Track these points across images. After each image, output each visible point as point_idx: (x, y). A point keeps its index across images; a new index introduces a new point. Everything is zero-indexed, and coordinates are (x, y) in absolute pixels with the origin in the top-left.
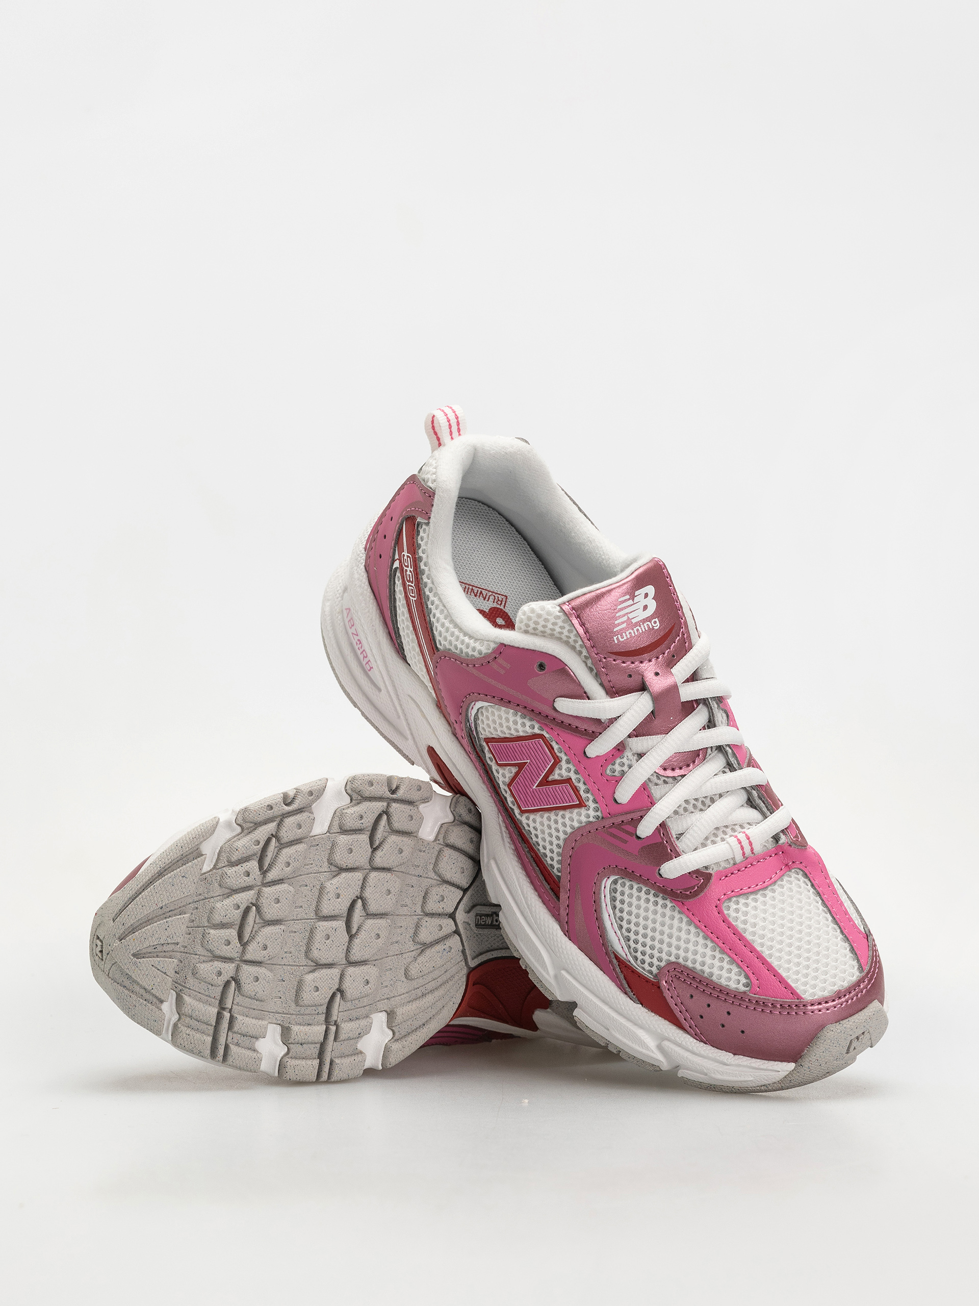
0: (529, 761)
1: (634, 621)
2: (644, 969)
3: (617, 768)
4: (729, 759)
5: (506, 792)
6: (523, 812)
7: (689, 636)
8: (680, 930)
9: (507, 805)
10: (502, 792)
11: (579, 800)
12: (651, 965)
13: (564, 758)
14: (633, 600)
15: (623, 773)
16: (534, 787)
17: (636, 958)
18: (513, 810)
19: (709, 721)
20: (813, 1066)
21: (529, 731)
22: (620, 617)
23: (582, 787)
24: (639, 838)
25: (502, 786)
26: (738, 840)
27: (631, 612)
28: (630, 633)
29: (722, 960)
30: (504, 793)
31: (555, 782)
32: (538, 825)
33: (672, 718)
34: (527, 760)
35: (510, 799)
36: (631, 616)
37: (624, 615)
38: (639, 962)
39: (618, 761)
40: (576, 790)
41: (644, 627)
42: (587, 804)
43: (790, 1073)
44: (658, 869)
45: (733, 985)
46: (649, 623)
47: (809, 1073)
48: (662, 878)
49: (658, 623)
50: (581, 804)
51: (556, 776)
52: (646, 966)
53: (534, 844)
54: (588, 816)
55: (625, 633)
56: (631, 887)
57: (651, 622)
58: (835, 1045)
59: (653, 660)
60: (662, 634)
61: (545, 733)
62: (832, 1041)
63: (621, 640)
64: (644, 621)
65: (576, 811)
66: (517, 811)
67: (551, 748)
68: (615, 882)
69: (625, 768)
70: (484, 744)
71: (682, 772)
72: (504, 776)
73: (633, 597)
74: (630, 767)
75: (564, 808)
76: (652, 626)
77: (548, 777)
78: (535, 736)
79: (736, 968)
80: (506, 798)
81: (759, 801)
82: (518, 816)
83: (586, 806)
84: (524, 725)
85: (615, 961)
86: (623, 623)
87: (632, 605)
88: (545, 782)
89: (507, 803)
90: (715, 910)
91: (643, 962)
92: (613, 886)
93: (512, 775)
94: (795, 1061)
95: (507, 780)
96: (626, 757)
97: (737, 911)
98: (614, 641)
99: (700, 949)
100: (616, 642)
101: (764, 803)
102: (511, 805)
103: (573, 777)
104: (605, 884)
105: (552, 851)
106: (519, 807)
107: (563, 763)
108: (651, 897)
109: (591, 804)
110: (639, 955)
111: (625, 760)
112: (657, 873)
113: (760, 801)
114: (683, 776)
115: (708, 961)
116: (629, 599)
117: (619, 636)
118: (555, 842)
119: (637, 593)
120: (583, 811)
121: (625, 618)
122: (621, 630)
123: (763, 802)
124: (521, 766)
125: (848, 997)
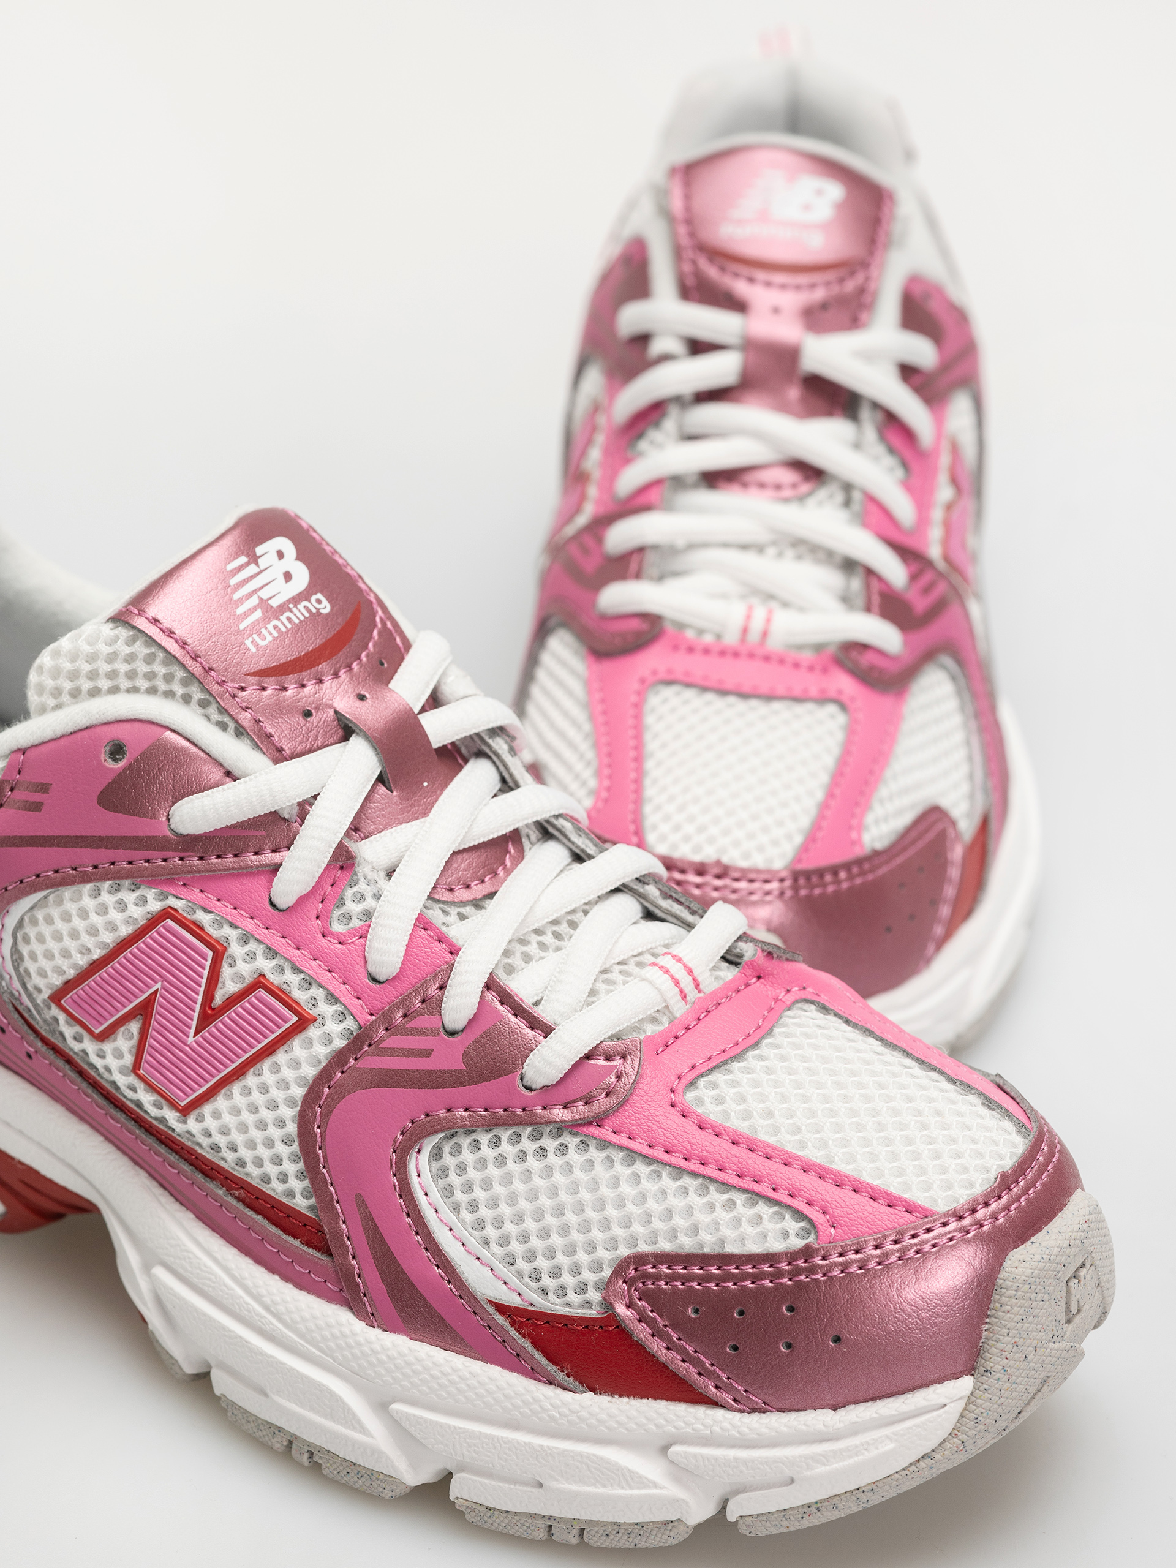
0: (158, 986)
1: (274, 603)
2: (569, 1305)
3: (353, 907)
4: (573, 843)
5: (134, 1089)
6: (185, 1112)
7: (396, 625)
8: (616, 1183)
9: (146, 1117)
10: (125, 1097)
11: (295, 1012)
12: (582, 1288)
13: (233, 934)
14: (257, 564)
15: (368, 914)
16: (191, 1040)
17: (544, 1292)
18: (163, 1120)
19: (503, 780)
20: (1011, 1363)
21: (139, 914)
22: (241, 601)
23: (291, 981)
24: (452, 1033)
25: (123, 1081)
26: (661, 968)
27: (262, 587)
28: (275, 627)
29: (731, 1205)
30: (130, 1094)
31: (233, 1000)
32: (228, 1119)
33: (425, 784)
34: (156, 982)
35: (147, 1098)
36: (264, 594)
37: (249, 595)
38: (552, 1296)
39: (349, 893)
40: (280, 995)
41: (300, 613)
42: (314, 1012)
43: (969, 1401)
44: (518, 1078)
45: (776, 1246)
46: (306, 603)
47: (1008, 1385)
48: (533, 1093)
49: (325, 602)
50: (304, 1022)
51: (229, 986)
52: (572, 1297)
53: (232, 1169)
54: (328, 1039)
55: (266, 628)
56: (476, 1146)
57: (310, 601)
58: (1040, 1297)
59: (342, 673)
60: (341, 621)
61: (172, 902)
62: (1033, 1287)
63: (262, 643)
64: (296, 600)
65: (297, 1042)
66: (171, 1116)
67: (196, 930)
68: (437, 1154)
69: (370, 903)
70: (55, 1011)
71: (487, 888)
72: (118, 1055)
73: (254, 559)
74: (377, 897)
75: (269, 1050)
76: (316, 608)
77: (212, 998)
78: (155, 921)
79: (766, 1208)
80: (139, 1104)
81: (666, 904)
82: (179, 1127)
83: (315, 1020)
84: (122, 906)
85: (500, 1319)
86: (253, 610)
87: (258, 574)
88: (209, 1015)
89: (146, 1112)
90: (674, 1115)
91: (562, 1291)
92: (436, 1165)
93: (135, 1041)
94: (971, 1370)
95: (129, 1060)
96: (362, 879)
97: (720, 1100)
98: (248, 649)
99: (677, 1202)
100: (253, 650)
101: (681, 903)
102: (154, 1112)
103: (265, 965)
104: (417, 1165)
105: (277, 1161)
106: (173, 1105)
107: (236, 950)
108: (528, 1145)
109: (325, 1009)
110: (547, 1281)
111: (362, 886)
112: (521, 1086)
113: (670, 901)
114: (491, 895)
115: (703, 1218)
116: (248, 564)
117: (255, 636)
118: (275, 1133)
119: (259, 550)
120: (313, 1032)
121: (254, 601)
122: (253, 624)
123: (677, 901)
124: (145, 1010)
125: (1026, 1184)
